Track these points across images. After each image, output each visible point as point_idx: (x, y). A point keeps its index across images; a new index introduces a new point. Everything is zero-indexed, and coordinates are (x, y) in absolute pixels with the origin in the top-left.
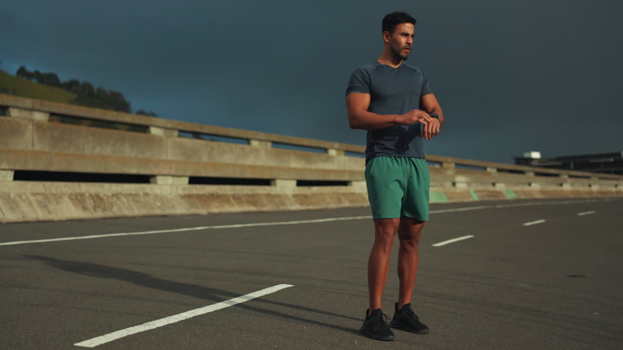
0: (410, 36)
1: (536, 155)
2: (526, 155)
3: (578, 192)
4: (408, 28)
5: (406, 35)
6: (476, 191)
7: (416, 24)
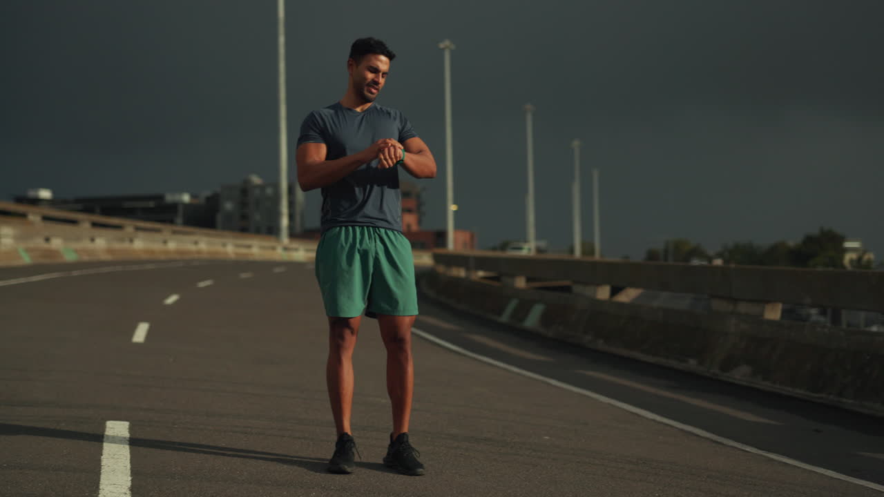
0: (381, 74)
1: (45, 194)
2: (31, 194)
3: (152, 252)
4: (383, 62)
5: (376, 71)
6: (28, 250)
7: (395, 60)
